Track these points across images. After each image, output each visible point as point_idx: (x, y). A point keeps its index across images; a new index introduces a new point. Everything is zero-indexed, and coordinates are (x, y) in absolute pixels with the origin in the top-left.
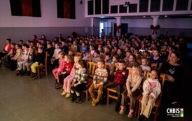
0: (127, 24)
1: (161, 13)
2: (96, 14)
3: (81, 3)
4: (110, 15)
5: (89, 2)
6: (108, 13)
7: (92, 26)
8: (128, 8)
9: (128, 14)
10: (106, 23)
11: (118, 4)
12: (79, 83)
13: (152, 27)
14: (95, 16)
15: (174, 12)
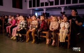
0: (49, 13)
1: (65, 5)
2: (33, 7)
3: (26, 1)
4: (40, 7)
5: (29, 1)
6: (39, 6)
7: (31, 14)
8: (49, 4)
9: (49, 6)
10: (39, 13)
11: (44, 2)
12: (22, 29)
13: (61, 13)
14: (32, 8)
15: (71, 4)
